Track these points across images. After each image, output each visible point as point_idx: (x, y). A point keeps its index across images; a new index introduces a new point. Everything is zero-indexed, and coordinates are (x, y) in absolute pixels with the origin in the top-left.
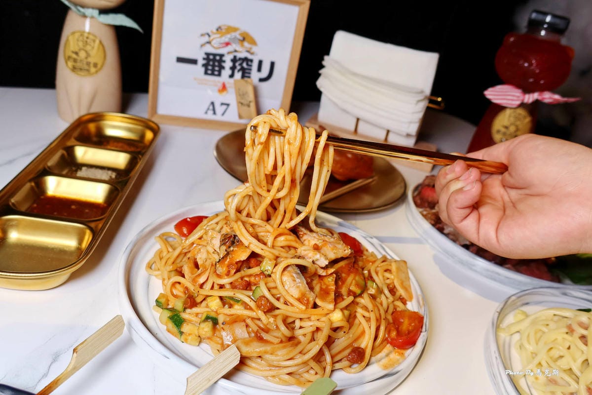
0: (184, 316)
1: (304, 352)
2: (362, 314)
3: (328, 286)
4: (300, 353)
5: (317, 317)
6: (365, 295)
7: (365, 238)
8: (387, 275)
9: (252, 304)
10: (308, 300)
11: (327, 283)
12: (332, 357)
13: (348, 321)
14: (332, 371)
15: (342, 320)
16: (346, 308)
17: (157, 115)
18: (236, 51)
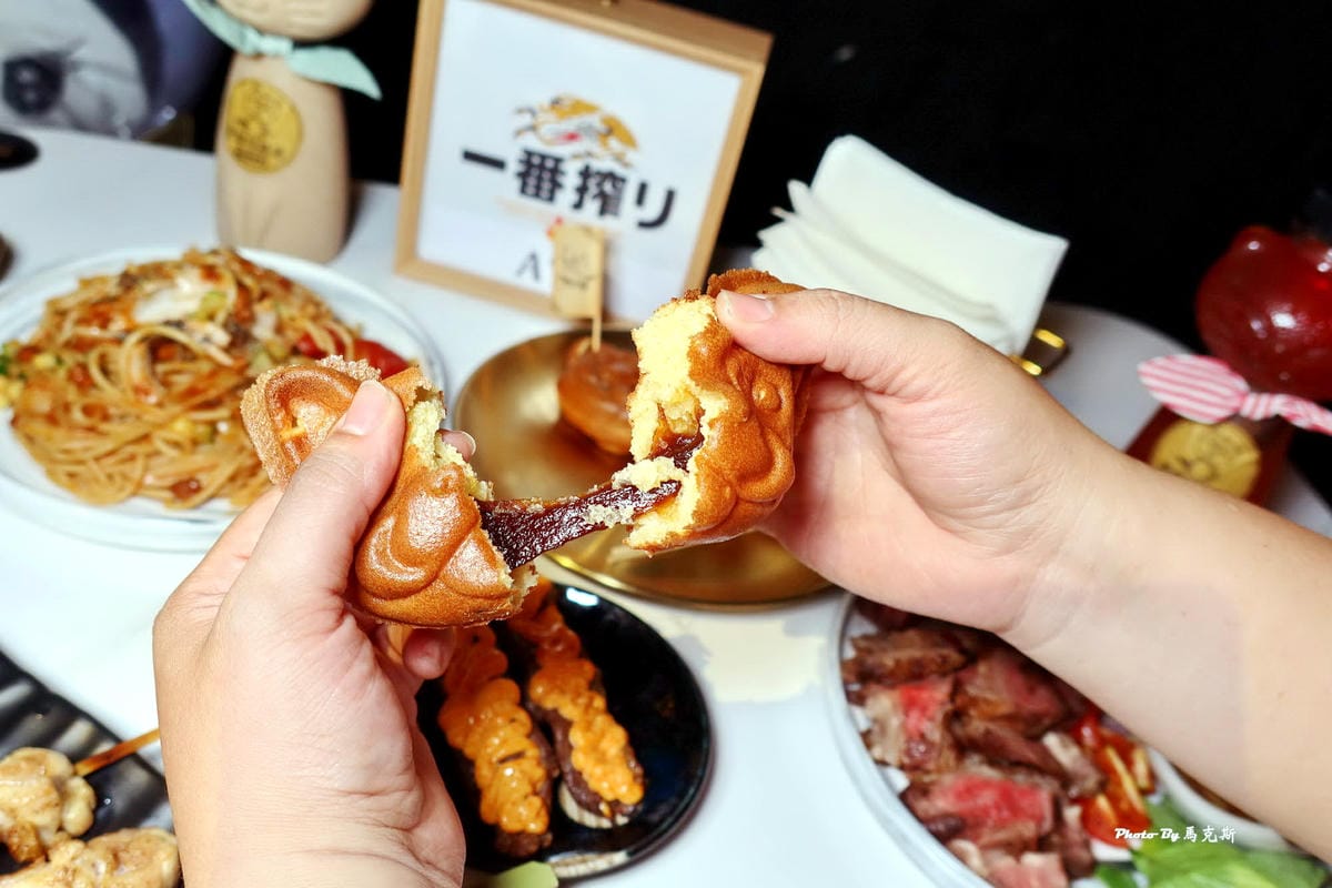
13: (194, 441)
14: (134, 494)
15: (185, 435)
16: (212, 423)
17: (416, 262)
18: (589, 154)
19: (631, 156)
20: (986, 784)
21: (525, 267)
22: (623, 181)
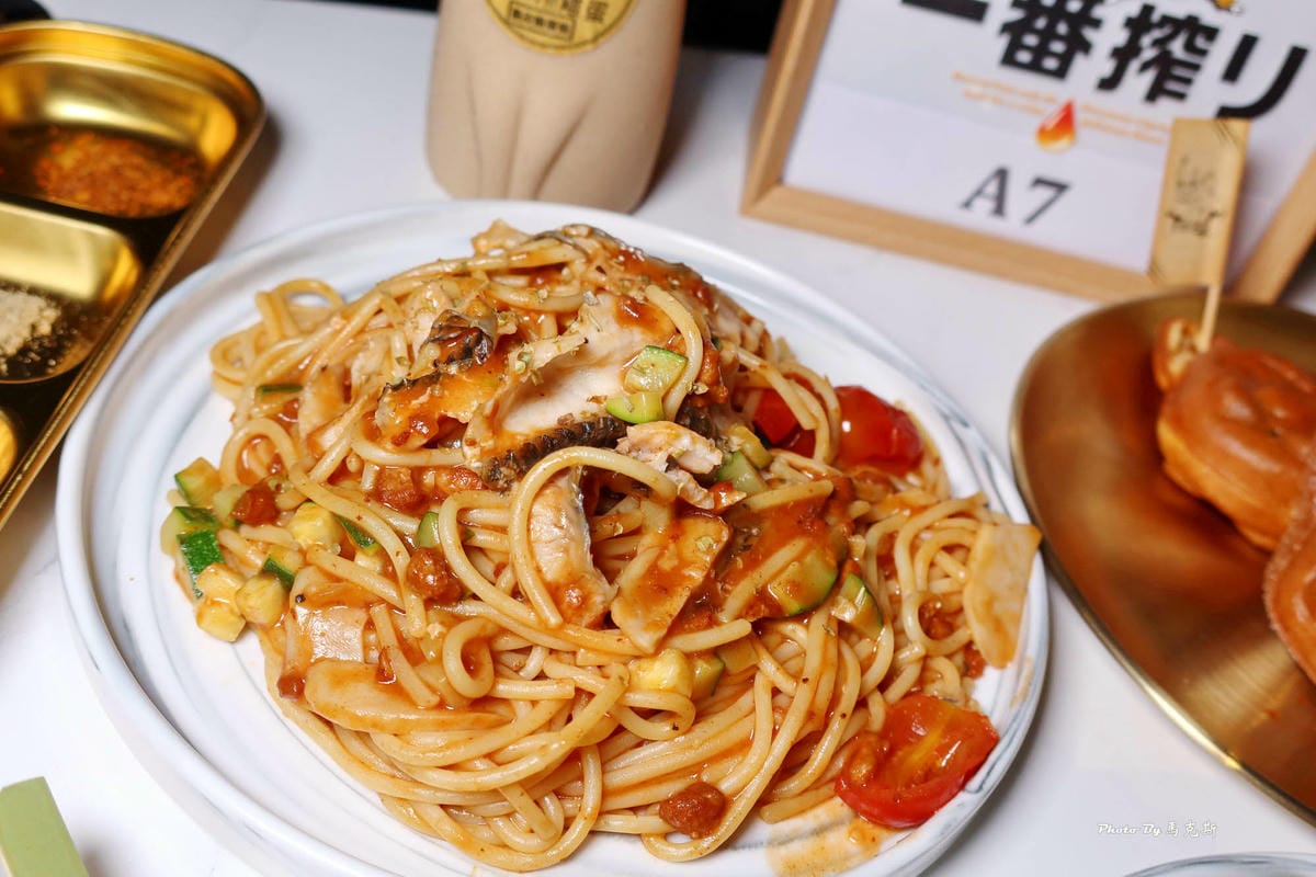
0: (229, 539)
1: (500, 757)
2: (773, 683)
3: (684, 563)
4: (489, 756)
5: (594, 659)
6: (818, 620)
7: (946, 418)
8: (946, 562)
9: (401, 562)
10: (585, 600)
11: (688, 554)
12: (605, 794)
13: (696, 700)
14: (593, 833)
15: (673, 690)
16: (715, 652)
17: (776, 193)
21: (979, 193)
22: (1211, 33)
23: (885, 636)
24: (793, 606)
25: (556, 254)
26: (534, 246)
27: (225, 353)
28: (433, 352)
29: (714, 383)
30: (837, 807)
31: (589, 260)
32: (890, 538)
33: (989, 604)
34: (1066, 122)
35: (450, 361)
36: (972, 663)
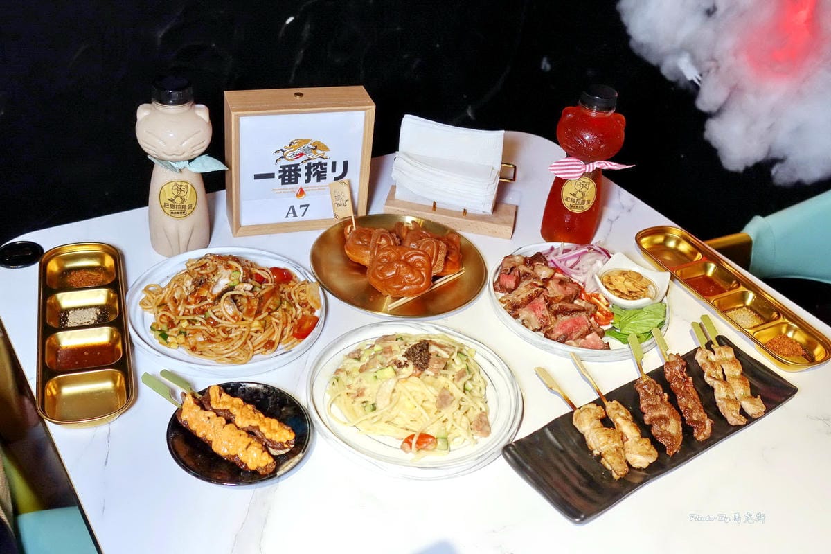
0: (168, 333)
1: (235, 345)
2: (275, 322)
3: (253, 307)
4: (233, 345)
5: (243, 326)
6: (280, 309)
8: (302, 294)
10: (238, 317)
11: (253, 305)
12: (253, 348)
13: (263, 327)
14: (253, 355)
15: (259, 327)
16: (263, 319)
17: (241, 229)
18: (309, 159)
19: (327, 153)
20: (567, 321)
21: (288, 213)
22: (326, 164)
23: (294, 309)
24: (274, 308)
25: (205, 261)
26: (200, 261)
27: (142, 303)
28: (193, 286)
29: (246, 275)
30: (295, 339)
31: (212, 261)
32: (290, 294)
33: (312, 299)
34: (302, 192)
35: (197, 286)
36: (313, 310)
